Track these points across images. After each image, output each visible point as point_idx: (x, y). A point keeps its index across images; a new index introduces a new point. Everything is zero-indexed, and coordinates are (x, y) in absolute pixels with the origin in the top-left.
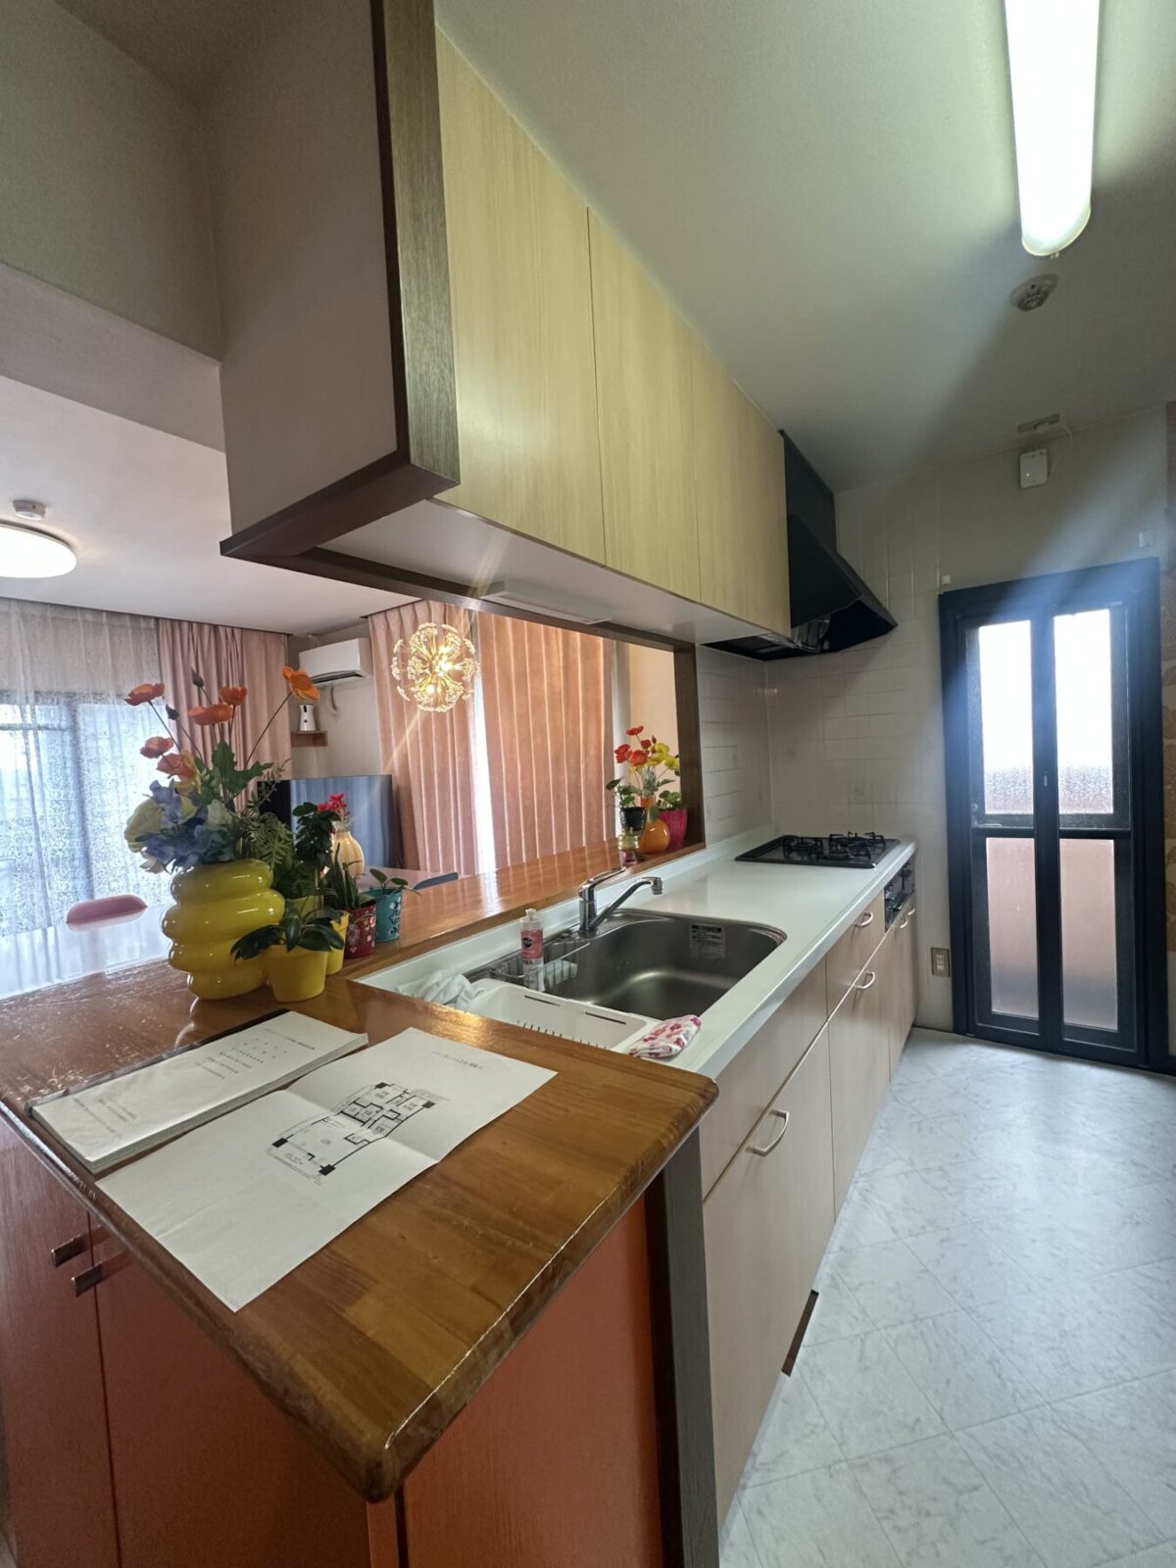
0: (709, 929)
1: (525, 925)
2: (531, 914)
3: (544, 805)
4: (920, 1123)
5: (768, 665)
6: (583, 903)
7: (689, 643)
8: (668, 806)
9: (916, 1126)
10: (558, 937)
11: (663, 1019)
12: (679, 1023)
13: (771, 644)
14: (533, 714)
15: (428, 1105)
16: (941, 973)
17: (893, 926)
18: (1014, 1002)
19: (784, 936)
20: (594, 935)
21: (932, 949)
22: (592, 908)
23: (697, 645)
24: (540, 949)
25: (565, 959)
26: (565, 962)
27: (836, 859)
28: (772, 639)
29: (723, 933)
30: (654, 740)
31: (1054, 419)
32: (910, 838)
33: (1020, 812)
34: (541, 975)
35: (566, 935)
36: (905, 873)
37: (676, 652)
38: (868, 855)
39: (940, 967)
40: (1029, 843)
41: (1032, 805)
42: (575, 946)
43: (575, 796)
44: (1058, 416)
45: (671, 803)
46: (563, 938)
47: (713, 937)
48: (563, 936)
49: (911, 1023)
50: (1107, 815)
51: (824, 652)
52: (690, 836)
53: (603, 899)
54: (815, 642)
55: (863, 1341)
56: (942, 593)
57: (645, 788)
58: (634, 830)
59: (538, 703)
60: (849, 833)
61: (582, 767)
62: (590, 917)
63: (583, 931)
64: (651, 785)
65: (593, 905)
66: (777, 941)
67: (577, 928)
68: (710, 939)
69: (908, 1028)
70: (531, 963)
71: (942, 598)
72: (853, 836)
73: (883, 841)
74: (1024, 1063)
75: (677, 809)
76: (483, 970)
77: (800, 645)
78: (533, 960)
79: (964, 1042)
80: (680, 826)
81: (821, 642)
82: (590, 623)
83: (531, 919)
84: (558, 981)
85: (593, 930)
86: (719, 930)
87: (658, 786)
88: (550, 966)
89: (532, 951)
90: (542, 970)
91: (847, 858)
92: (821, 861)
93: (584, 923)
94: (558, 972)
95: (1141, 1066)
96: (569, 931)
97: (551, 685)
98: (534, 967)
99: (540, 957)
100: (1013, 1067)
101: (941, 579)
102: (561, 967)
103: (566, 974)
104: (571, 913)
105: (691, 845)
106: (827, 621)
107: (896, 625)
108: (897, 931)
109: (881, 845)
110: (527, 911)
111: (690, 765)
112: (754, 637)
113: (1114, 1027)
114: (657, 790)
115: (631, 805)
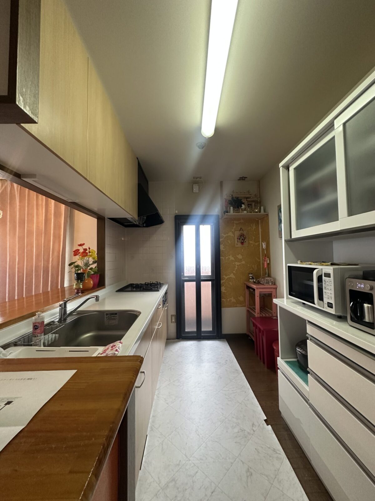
0: (112, 314)
1: (36, 319)
2: (39, 315)
3: (29, 275)
4: (171, 368)
5: (126, 229)
6: (61, 310)
7: (104, 217)
8: (92, 273)
9: (170, 369)
10: (49, 324)
11: (105, 345)
12: (114, 344)
13: (129, 222)
14: (27, 238)
15: (9, 403)
16: (173, 322)
17: (163, 309)
18: (190, 328)
19: (140, 313)
20: (66, 322)
21: (171, 315)
22: (65, 311)
23: (106, 218)
24: (43, 330)
25: (53, 333)
26: (53, 334)
27: (148, 289)
28: (130, 220)
29: (118, 314)
30: (89, 249)
31: (200, 178)
32: (167, 283)
33: (192, 275)
34: (42, 341)
35: (53, 323)
36: (166, 293)
37: (98, 219)
38: (157, 288)
39: (173, 320)
40: (194, 283)
41: (195, 273)
42: (57, 327)
43: (46, 271)
44: (201, 177)
45: (93, 272)
46: (51, 324)
47: (114, 317)
48: (51, 323)
49: (166, 339)
50: (209, 276)
51: (144, 227)
52: (100, 284)
53: (70, 307)
54: (142, 224)
55: (162, 444)
56: (175, 215)
57: (84, 266)
58: (81, 281)
59: (30, 233)
60: (150, 282)
61: (51, 259)
62: (64, 314)
63: (60, 321)
64: (87, 265)
65: (66, 310)
66: (138, 315)
67: (57, 320)
68: (112, 318)
69: (166, 340)
70: (38, 336)
71: (175, 216)
72: (152, 282)
73: (160, 284)
74: (194, 343)
75: (96, 274)
76: (10, 344)
77: (138, 223)
78: (39, 335)
79: (179, 341)
80: (97, 280)
81: (143, 224)
82: (69, 201)
83: (39, 317)
84: (50, 343)
85: (65, 320)
86: (116, 314)
87: (90, 265)
88: (47, 336)
89: (38, 331)
90: (43, 338)
91: (152, 289)
92: (144, 290)
93: (61, 317)
94: (50, 339)
95: (217, 338)
96: (53, 322)
97: (38, 227)
98: (39, 338)
99: (42, 333)
100: (191, 345)
101: (175, 211)
102: (51, 337)
103: (53, 339)
104: (54, 314)
105: (100, 287)
106: (145, 218)
107: (164, 222)
108: (164, 310)
109: (160, 285)
110: (37, 313)
111: (101, 259)
112: (125, 218)
113: (211, 329)
114: (89, 267)
115: (79, 272)
